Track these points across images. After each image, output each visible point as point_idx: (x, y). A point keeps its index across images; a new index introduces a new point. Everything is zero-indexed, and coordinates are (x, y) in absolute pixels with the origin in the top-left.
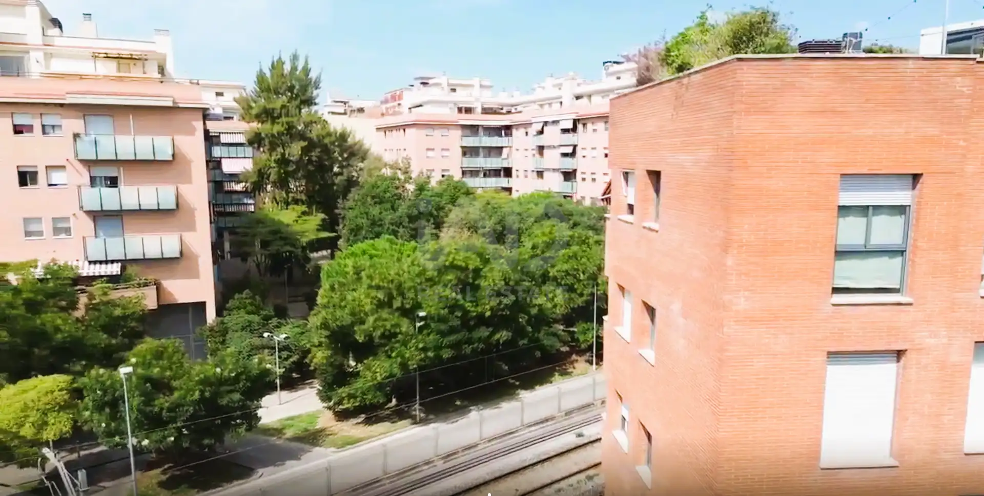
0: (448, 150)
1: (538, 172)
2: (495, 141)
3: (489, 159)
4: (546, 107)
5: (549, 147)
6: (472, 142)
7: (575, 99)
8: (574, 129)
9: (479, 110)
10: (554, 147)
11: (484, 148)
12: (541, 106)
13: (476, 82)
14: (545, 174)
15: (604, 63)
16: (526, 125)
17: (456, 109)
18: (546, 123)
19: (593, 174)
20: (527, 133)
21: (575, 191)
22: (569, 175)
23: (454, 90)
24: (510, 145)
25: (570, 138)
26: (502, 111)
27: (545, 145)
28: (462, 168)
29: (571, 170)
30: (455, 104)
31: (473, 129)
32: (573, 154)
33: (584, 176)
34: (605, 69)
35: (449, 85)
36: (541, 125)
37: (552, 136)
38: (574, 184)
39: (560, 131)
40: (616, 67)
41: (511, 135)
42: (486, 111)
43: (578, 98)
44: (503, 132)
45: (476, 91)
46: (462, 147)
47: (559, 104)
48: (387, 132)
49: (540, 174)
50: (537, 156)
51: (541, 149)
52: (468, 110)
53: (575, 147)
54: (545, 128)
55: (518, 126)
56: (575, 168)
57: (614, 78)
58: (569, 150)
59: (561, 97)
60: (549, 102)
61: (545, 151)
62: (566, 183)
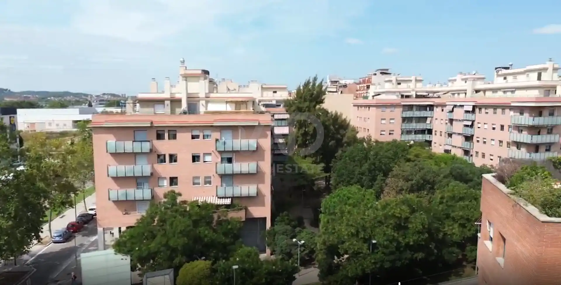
0: (393, 119)
1: (448, 134)
2: (423, 114)
3: (418, 124)
4: (456, 95)
5: (456, 120)
6: (409, 114)
7: (475, 92)
8: (473, 111)
9: (414, 96)
10: (460, 121)
11: (415, 117)
12: (453, 94)
13: (413, 78)
14: (453, 135)
15: (496, 68)
16: (443, 106)
17: (400, 96)
18: (455, 106)
19: (484, 139)
20: (443, 110)
21: (472, 148)
22: (469, 138)
23: (399, 84)
24: (432, 116)
25: (470, 116)
26: (428, 96)
27: (454, 118)
28: (401, 129)
29: (469, 135)
30: (400, 92)
31: (410, 107)
32: (472, 126)
33: (478, 139)
34: (496, 72)
35: (397, 80)
36: (452, 106)
37: (459, 114)
38: (472, 144)
39: (464, 112)
40: (504, 71)
41: (433, 110)
42: (417, 97)
43: (477, 91)
44: (428, 108)
45: (412, 85)
46: (402, 117)
47: (464, 94)
48: (359, 108)
49: (450, 135)
50: (449, 124)
51: (451, 121)
52: (407, 97)
53: (473, 122)
54: (455, 109)
55: (437, 106)
56: (473, 134)
57: (502, 78)
58: (469, 123)
59: (466, 90)
60: (459, 92)
61: (454, 122)
62: (466, 143)
